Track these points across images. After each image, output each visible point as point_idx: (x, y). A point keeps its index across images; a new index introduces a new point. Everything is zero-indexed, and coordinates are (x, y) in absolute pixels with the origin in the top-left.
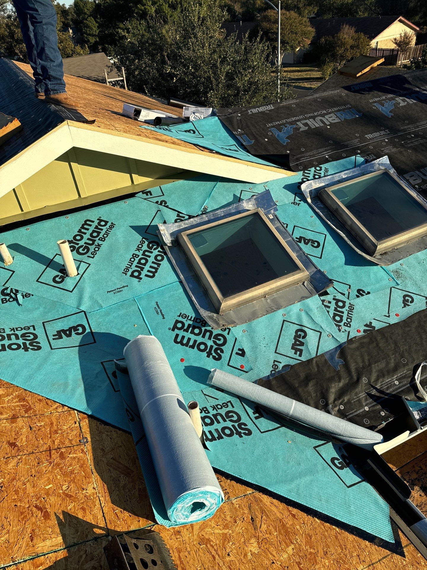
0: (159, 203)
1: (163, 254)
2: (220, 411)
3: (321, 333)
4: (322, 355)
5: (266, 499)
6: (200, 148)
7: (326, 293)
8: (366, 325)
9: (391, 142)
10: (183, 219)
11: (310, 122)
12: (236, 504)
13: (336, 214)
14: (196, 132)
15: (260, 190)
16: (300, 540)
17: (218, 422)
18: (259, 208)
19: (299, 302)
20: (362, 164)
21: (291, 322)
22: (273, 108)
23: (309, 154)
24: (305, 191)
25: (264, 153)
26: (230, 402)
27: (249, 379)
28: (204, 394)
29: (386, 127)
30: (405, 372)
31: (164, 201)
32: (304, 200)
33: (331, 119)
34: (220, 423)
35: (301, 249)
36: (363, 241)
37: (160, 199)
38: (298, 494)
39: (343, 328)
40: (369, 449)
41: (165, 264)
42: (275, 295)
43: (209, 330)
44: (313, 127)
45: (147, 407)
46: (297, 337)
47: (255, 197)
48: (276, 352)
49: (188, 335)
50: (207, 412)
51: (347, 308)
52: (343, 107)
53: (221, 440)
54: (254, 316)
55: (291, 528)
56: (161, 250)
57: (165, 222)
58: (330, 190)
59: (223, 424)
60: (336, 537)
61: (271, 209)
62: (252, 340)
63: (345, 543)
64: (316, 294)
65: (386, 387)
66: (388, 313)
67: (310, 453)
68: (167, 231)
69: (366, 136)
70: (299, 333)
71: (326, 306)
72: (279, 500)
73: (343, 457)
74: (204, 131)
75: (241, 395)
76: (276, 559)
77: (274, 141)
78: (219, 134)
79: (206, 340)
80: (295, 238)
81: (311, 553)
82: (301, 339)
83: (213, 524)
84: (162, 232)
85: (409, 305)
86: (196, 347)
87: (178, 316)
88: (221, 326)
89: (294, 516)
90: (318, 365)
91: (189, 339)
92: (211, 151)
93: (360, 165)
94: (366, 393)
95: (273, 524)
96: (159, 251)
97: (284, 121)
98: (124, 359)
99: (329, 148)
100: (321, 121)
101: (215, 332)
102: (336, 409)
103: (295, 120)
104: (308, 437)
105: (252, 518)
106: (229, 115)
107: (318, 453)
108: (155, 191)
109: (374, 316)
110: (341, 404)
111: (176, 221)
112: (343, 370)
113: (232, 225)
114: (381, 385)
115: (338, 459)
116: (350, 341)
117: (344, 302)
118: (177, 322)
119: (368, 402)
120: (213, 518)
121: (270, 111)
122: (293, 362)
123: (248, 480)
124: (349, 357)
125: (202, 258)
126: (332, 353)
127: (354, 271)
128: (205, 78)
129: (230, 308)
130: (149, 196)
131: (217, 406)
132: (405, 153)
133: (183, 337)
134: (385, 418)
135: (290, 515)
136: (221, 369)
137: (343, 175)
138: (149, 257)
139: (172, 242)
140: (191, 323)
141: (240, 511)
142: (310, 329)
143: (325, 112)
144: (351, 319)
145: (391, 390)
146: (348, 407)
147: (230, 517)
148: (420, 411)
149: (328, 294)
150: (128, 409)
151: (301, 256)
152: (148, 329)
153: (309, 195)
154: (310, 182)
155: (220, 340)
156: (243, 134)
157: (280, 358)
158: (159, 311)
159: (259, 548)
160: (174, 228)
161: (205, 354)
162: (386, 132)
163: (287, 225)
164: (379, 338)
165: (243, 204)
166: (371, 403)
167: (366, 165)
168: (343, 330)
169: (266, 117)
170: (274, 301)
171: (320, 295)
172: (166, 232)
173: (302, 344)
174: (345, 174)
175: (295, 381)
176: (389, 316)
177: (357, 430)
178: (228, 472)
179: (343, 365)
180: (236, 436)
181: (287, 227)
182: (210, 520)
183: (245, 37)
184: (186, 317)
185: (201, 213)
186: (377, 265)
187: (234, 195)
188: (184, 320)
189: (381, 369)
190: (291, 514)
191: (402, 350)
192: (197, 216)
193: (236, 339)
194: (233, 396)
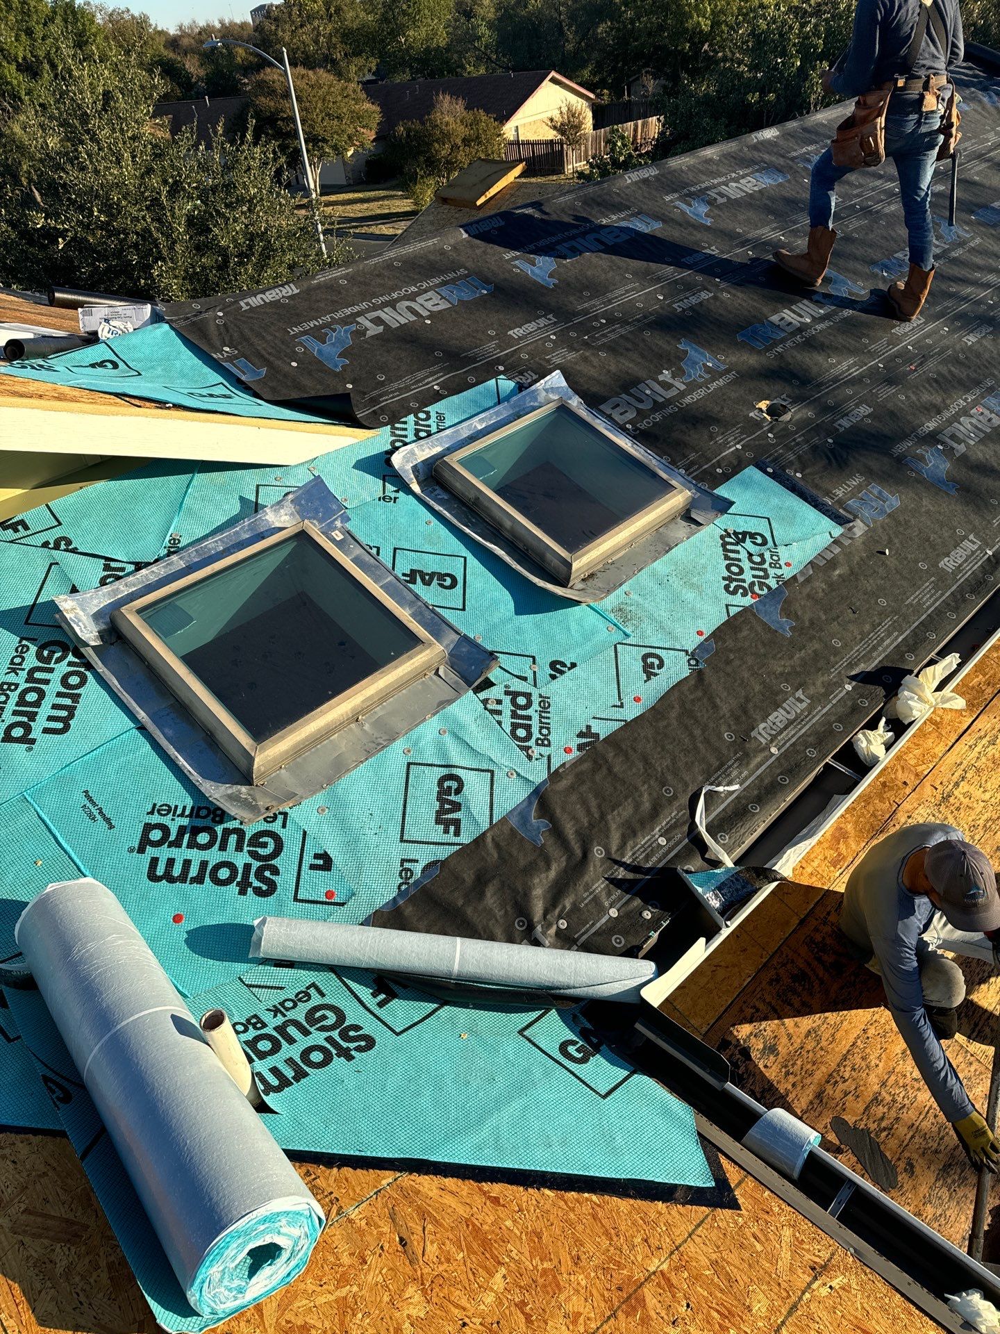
0: (51, 546)
1: (83, 670)
2: (291, 1015)
3: (492, 772)
4: (504, 820)
5: (427, 1184)
6: (133, 401)
7: (488, 684)
8: (581, 735)
9: (564, 341)
10: (121, 574)
11: (386, 315)
12: (361, 1219)
13: (475, 508)
14: (121, 364)
15: (301, 479)
16: (517, 1250)
17: (291, 1041)
18: (306, 521)
19: (434, 714)
20: (512, 393)
21: (424, 765)
22: (296, 291)
23: (395, 385)
24: (402, 468)
25: (294, 395)
26: (313, 985)
27: (351, 921)
28: (247, 986)
29: (548, 310)
30: (673, 814)
31: (64, 538)
32: (404, 487)
33: (431, 303)
34: (295, 1041)
35: (417, 597)
36: (542, 557)
37: (51, 537)
38: (498, 1148)
39: (536, 751)
40: (632, 999)
41: (92, 692)
42: (379, 711)
43: (235, 829)
44: (395, 325)
45: (95, 1057)
46: (443, 793)
47: (290, 497)
48: (402, 840)
49: (181, 854)
50: (259, 1025)
51: (535, 706)
52: (452, 275)
53: (303, 1081)
54: (339, 768)
55: (493, 1232)
56: (77, 660)
57: (74, 590)
58: (453, 460)
59: (303, 1042)
60: (595, 1217)
61: (335, 519)
62: (343, 825)
63: (615, 1223)
64: (467, 690)
65: (644, 855)
66: (620, 698)
67: (513, 1046)
68: (83, 610)
69: (510, 333)
70: (446, 784)
71: (493, 712)
72: (457, 1177)
73: (584, 1034)
74: (139, 360)
75: (336, 963)
76: (469, 1314)
77: (312, 365)
78: (178, 364)
79: (230, 855)
80: (400, 575)
81: (545, 1272)
82: (452, 798)
83: (310, 1285)
84: (68, 616)
85: (655, 675)
86: (207, 879)
87: (148, 813)
88: (263, 810)
89: (496, 1201)
90: (497, 845)
91: (187, 863)
92: (161, 404)
93: (507, 398)
94: (606, 879)
95: (451, 1236)
96: (70, 664)
97: (328, 318)
98: (20, 954)
99: (436, 368)
100: (409, 308)
101: (250, 832)
102: (552, 931)
103: (352, 314)
104: (502, 1012)
105: (401, 1240)
106: (195, 316)
107: (530, 1041)
108: (36, 516)
109: (593, 711)
110: (560, 917)
111: (103, 582)
112: (551, 841)
113: (248, 569)
114: (633, 854)
115: (573, 1043)
116: (554, 776)
117: (528, 696)
118: (148, 828)
119: (613, 897)
120: (308, 1271)
121: (292, 297)
122: (443, 853)
123: (379, 1155)
124: (558, 811)
125: (190, 660)
126: (521, 813)
127: (537, 626)
128: (137, 233)
129: (277, 764)
130: (22, 532)
131: (282, 1004)
132: (595, 361)
133: (171, 862)
134: (654, 924)
135: (488, 1203)
136: (279, 913)
137: (478, 424)
138: (47, 682)
139: (102, 635)
140: (185, 821)
141: (371, 1234)
142: (469, 769)
143: (414, 289)
144: (548, 729)
145: (654, 859)
146: (576, 920)
147: (350, 1254)
148: (720, 888)
149: (493, 684)
150: (50, 1074)
151: (421, 613)
152: (75, 864)
153: (412, 476)
154: (408, 447)
155: (265, 845)
156: (236, 357)
157: (413, 851)
158: (96, 813)
159: (428, 1302)
160: (102, 599)
161: (233, 888)
162: (550, 319)
163: (378, 549)
164: (610, 756)
165: (267, 517)
166: (620, 899)
167: (520, 395)
168: (536, 755)
169: (284, 312)
170: (378, 724)
171: (477, 690)
172: (81, 613)
173: (457, 807)
174: (481, 421)
175: (456, 894)
176: (622, 706)
177: (600, 966)
178: (330, 1151)
179: (549, 830)
180: (338, 1062)
181: (378, 553)
182: (302, 1280)
183: (215, 133)
184: (169, 811)
185: (166, 552)
186: (578, 603)
187: (242, 499)
188: (166, 820)
189: (627, 821)
190: (489, 1198)
191: (659, 769)
192: (156, 561)
193: (305, 833)
194: (319, 970)
